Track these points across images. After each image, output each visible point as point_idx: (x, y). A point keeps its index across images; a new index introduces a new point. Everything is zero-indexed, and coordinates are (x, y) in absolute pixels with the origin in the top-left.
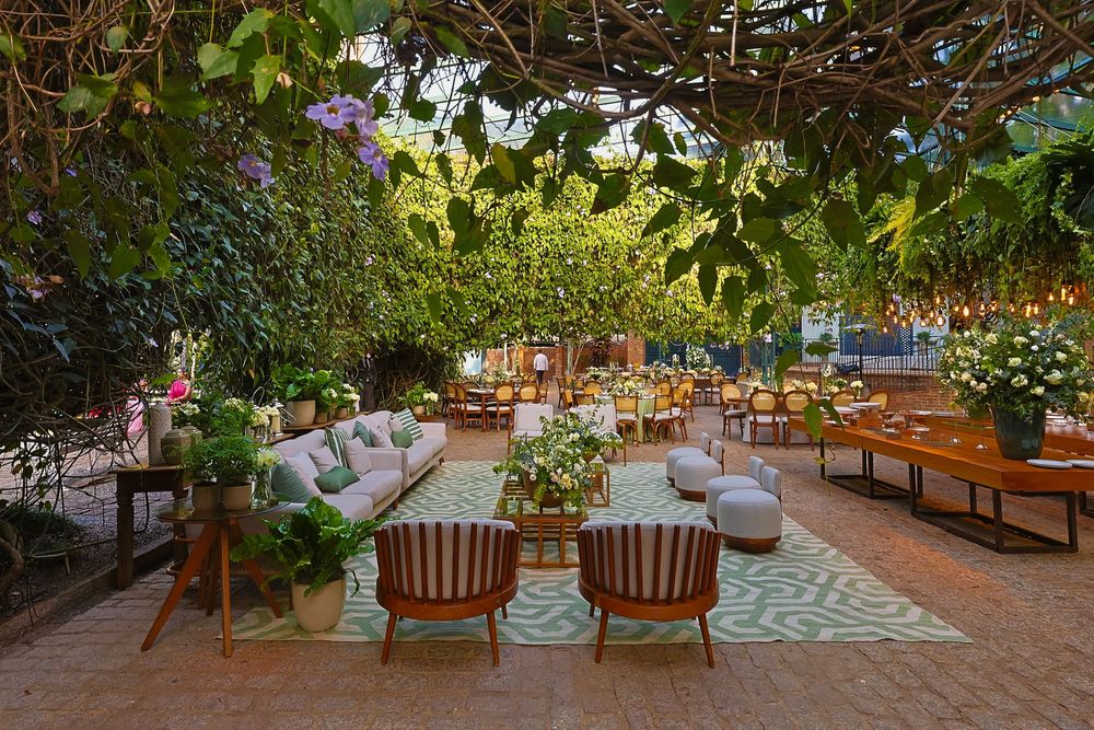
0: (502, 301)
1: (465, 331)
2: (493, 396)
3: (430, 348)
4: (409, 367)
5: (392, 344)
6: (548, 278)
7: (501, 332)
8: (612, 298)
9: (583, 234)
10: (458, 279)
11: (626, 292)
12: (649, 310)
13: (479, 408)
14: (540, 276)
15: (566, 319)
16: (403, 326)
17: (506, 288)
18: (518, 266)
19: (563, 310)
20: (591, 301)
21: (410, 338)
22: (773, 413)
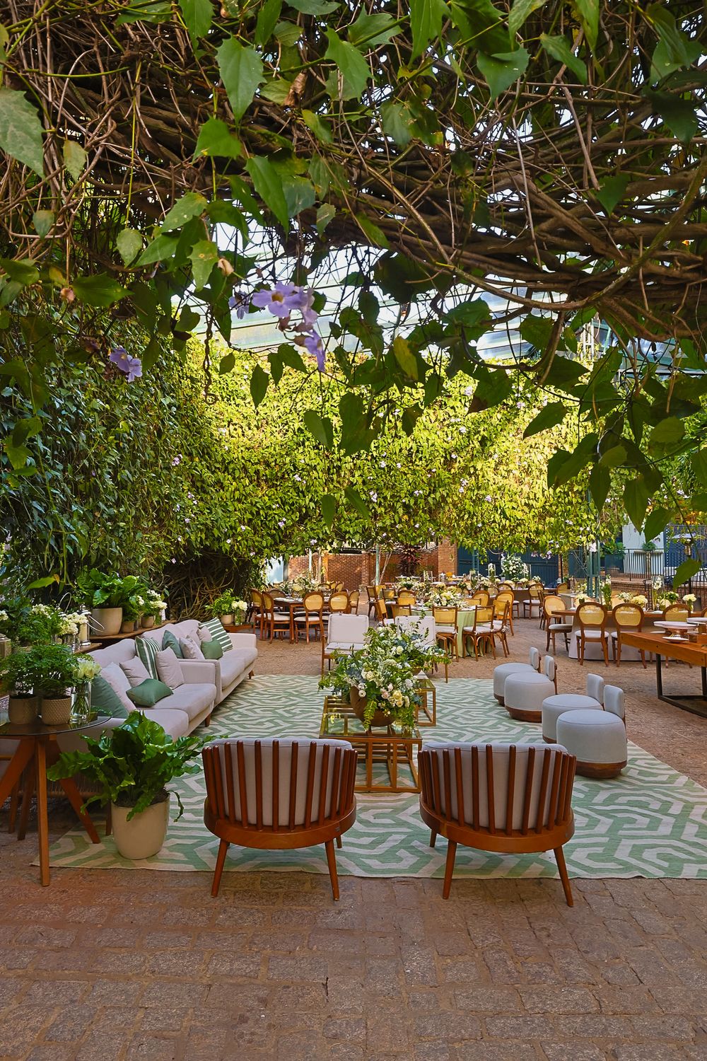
0: (312, 505)
1: (273, 536)
2: (302, 605)
3: (236, 555)
4: (213, 574)
5: (198, 549)
6: (361, 481)
7: (311, 538)
8: (427, 503)
9: (396, 436)
10: (266, 481)
11: (442, 496)
12: (466, 516)
13: (286, 618)
14: (351, 479)
15: (380, 524)
16: (208, 530)
17: (316, 491)
18: (329, 469)
19: (376, 515)
20: (405, 506)
21: (216, 542)
22: (602, 627)
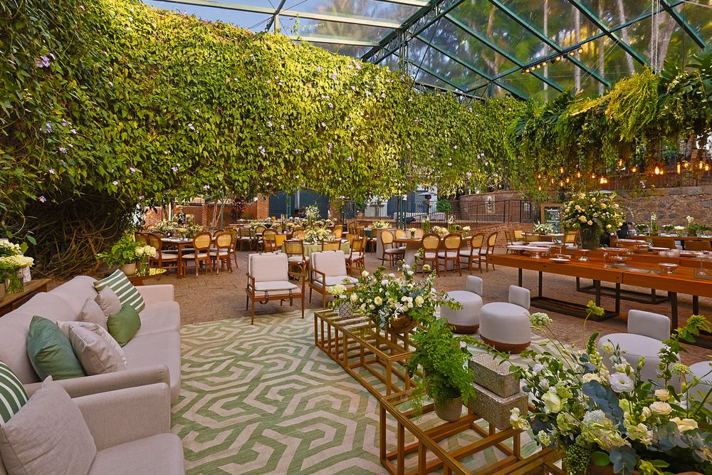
0: (206, 154)
1: (164, 181)
2: (190, 245)
3: (123, 197)
4: (91, 218)
5: (78, 188)
6: (249, 137)
7: (204, 184)
8: (303, 160)
9: (279, 103)
10: (156, 127)
11: (315, 155)
12: (330, 173)
13: (174, 257)
14: (241, 135)
15: (264, 175)
16: (91, 167)
17: (208, 142)
18: (221, 123)
19: (261, 167)
20: (285, 161)
21: (100, 183)
22: (436, 251)
